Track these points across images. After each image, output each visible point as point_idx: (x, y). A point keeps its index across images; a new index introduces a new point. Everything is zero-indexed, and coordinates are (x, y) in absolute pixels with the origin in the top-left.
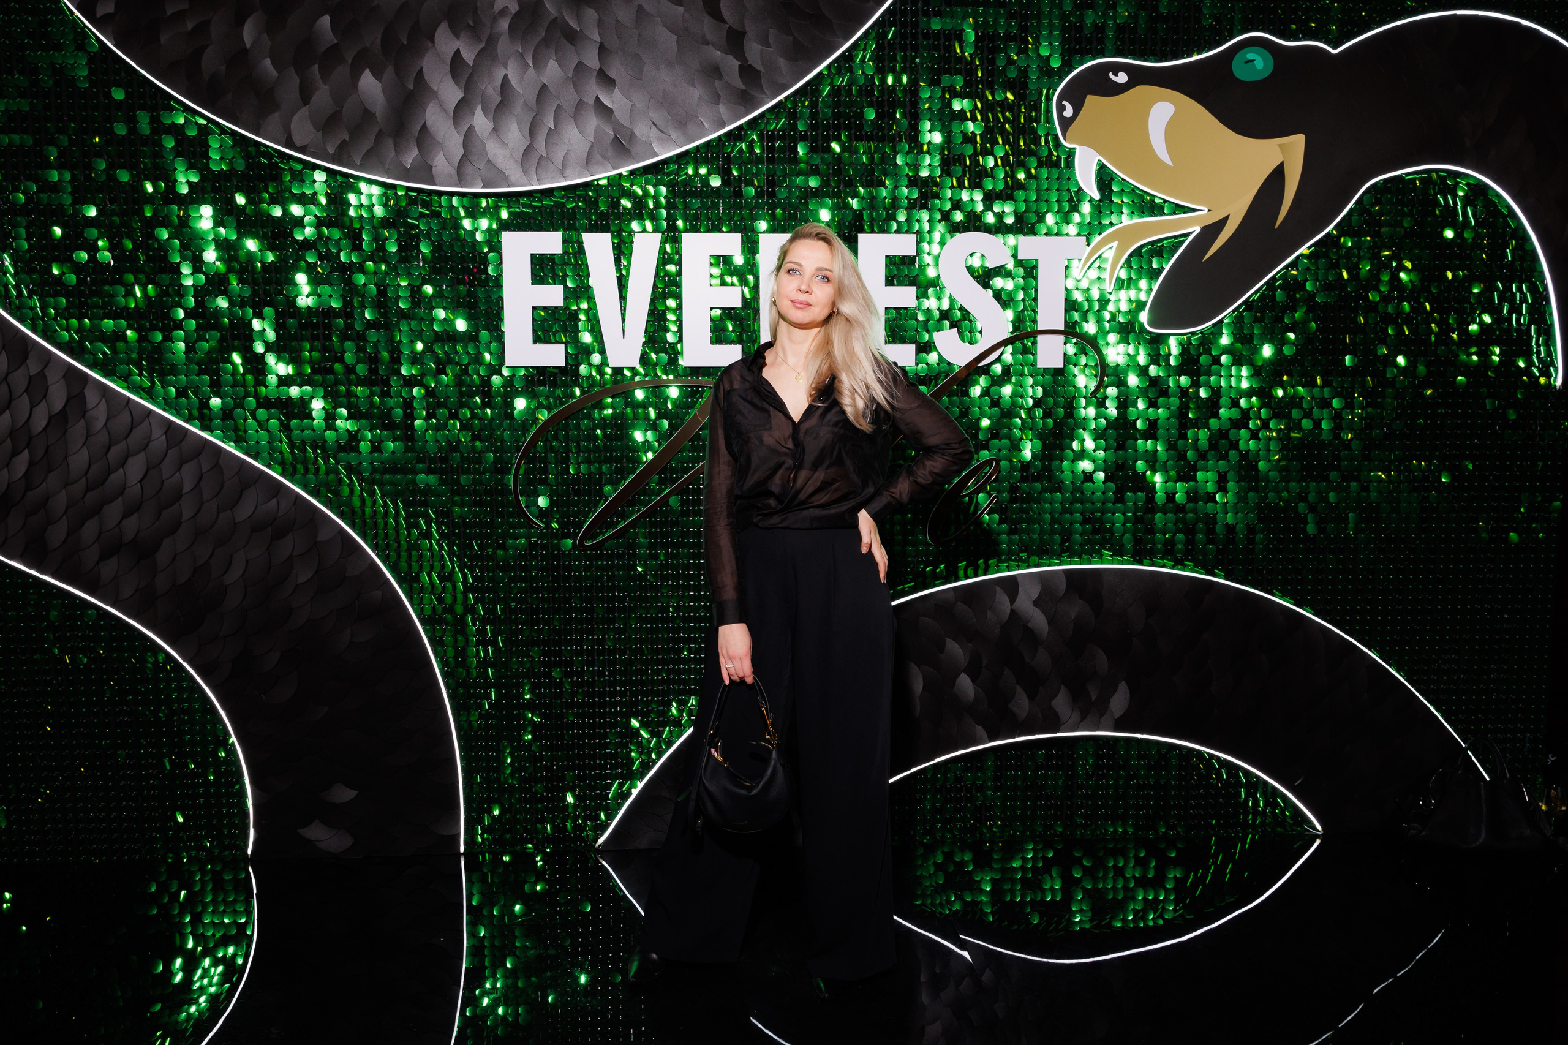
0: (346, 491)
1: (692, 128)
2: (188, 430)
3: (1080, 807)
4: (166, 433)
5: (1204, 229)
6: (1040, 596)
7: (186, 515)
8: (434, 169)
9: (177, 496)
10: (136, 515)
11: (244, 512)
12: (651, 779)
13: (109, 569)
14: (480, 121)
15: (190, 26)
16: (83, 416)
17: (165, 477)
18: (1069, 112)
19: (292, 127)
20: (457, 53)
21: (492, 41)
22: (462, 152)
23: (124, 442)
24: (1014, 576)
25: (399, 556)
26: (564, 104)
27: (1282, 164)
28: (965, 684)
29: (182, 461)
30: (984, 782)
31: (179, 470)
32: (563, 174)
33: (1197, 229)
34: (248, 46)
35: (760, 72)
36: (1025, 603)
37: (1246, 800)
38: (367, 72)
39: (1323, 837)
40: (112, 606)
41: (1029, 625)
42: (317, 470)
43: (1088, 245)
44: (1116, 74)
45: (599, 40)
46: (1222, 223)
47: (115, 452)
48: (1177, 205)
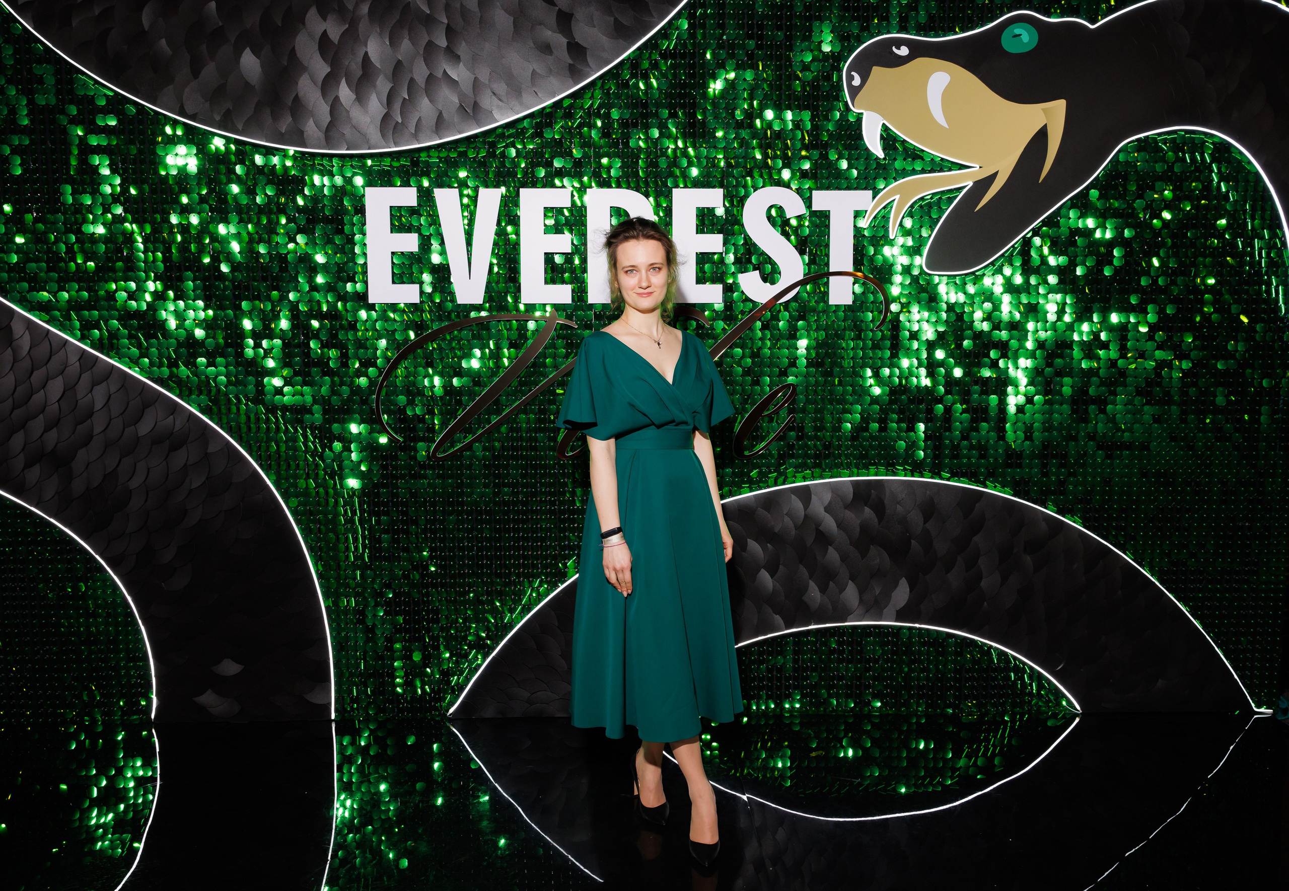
0: (234, 409)
1: (526, 97)
2: (97, 357)
3: (868, 687)
4: (79, 360)
5: (975, 183)
6: (830, 503)
7: (98, 429)
8: (305, 134)
9: (90, 414)
10: (55, 429)
11: (144, 428)
12: (494, 658)
13: (33, 475)
14: (345, 93)
15: (97, 11)
16: (10, 345)
17: (79, 397)
18: (857, 81)
19: (184, 97)
20: (325, 32)
21: (353, 23)
22: (329, 119)
23: (45, 367)
24: (807, 486)
25: (279, 465)
26: (415, 77)
27: (1045, 126)
28: (765, 578)
29: (95, 384)
30: (784, 663)
31: (91, 391)
32: (416, 137)
33: (970, 184)
34: (146, 29)
35: (585, 48)
36: (818, 507)
37: (1015, 682)
38: (248, 51)
39: (1083, 716)
40: (36, 507)
41: (821, 528)
42: (210, 391)
43: (874, 198)
44: (899, 48)
45: (446, 21)
46: (992, 178)
47: (37, 376)
48: (953, 163)
